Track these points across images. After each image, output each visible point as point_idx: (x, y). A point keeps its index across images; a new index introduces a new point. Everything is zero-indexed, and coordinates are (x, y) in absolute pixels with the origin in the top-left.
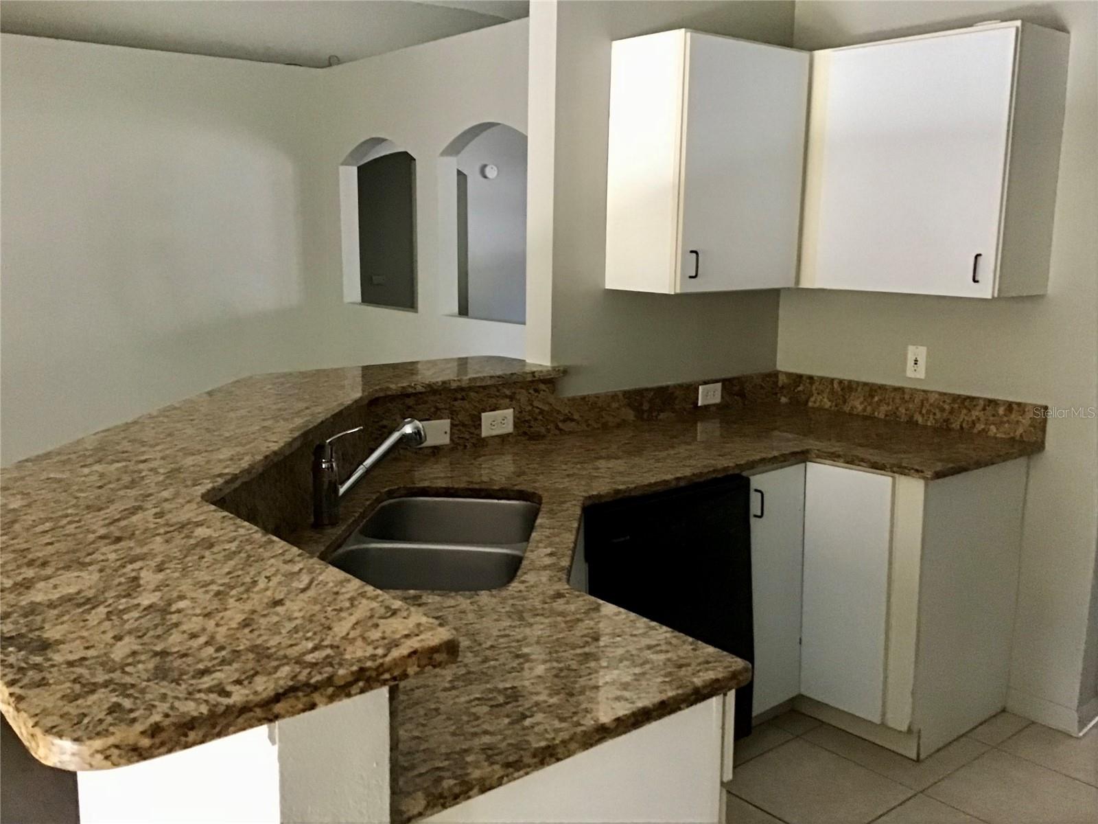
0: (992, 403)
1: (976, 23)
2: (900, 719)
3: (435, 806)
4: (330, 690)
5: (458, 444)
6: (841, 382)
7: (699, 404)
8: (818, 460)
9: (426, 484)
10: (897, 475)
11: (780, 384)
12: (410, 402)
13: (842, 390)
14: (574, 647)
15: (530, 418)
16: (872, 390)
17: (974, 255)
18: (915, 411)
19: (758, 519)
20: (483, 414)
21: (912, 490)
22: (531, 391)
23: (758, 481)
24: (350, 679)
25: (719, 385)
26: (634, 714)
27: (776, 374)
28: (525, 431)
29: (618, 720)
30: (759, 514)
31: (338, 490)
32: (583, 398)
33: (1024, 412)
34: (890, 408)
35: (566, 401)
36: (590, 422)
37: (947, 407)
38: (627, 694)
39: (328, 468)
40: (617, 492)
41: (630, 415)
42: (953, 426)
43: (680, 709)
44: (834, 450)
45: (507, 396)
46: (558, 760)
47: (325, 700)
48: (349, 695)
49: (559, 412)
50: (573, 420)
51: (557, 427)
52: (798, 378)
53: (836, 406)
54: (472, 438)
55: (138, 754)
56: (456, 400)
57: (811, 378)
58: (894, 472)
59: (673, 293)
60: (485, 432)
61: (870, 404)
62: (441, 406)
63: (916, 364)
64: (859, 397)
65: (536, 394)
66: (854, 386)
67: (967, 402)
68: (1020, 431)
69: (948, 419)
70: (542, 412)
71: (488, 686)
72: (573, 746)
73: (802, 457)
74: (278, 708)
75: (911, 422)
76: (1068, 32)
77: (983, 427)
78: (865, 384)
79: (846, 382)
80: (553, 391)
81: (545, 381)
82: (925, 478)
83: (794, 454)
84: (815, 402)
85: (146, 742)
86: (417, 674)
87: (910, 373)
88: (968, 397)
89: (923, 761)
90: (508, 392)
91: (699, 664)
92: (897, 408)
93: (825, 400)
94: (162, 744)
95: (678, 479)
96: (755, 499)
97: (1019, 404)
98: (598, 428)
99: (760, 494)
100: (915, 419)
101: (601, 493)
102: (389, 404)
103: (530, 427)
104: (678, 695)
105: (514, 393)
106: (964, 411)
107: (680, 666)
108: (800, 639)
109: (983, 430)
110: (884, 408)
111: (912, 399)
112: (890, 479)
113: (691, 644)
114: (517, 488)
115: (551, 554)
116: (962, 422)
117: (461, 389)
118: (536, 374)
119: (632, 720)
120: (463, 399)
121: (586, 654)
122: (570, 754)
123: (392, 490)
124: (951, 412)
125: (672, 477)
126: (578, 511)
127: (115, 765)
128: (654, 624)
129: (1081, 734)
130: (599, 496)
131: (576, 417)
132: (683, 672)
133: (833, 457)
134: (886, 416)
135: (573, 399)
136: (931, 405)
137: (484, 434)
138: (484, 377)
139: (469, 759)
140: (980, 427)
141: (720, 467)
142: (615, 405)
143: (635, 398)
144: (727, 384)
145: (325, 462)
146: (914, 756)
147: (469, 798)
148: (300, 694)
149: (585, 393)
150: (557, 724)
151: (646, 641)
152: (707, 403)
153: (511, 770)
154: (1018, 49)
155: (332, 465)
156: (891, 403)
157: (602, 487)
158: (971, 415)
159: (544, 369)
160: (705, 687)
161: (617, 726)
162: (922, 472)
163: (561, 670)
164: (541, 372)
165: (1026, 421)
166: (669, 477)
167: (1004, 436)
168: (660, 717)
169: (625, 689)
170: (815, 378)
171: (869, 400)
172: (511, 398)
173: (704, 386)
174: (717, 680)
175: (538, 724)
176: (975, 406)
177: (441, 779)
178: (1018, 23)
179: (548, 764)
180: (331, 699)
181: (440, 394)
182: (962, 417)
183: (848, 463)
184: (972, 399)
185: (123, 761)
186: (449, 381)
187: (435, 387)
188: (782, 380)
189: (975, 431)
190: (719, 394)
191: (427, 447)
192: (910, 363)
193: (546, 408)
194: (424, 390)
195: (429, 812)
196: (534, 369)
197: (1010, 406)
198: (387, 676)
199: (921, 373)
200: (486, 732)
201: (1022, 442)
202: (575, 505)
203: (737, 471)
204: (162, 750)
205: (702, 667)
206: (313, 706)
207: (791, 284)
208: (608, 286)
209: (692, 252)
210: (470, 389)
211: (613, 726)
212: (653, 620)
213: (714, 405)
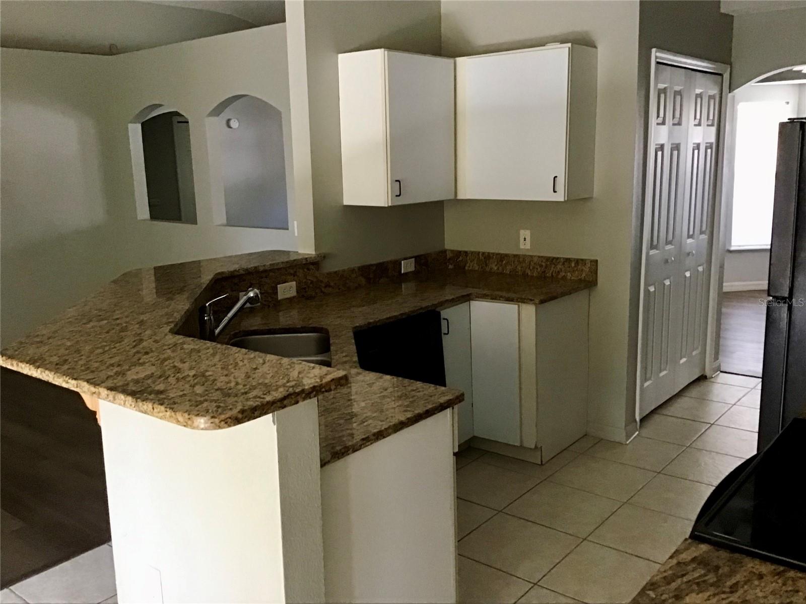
0: (568, 260)
1: (547, 43)
2: (530, 443)
3: (335, 457)
4: (304, 395)
5: (265, 305)
6: (483, 253)
7: (402, 272)
8: (477, 299)
9: (255, 328)
10: (520, 304)
11: (448, 257)
12: (236, 281)
13: (484, 258)
14: (376, 394)
15: (305, 286)
16: (502, 257)
17: (553, 177)
18: (526, 268)
19: (446, 336)
20: (279, 286)
21: (529, 311)
22: (305, 270)
23: (445, 313)
24: (310, 390)
25: (414, 259)
26: (415, 416)
27: (445, 251)
28: (303, 295)
29: (408, 419)
30: (447, 332)
31: (215, 333)
32: (336, 272)
33: (585, 264)
34: (512, 267)
35: (326, 275)
36: (340, 287)
37: (544, 264)
38: (409, 409)
39: (208, 320)
40: (369, 323)
41: (363, 281)
42: (548, 275)
43: (435, 414)
44: (485, 292)
45: (291, 274)
46: (384, 437)
47: (302, 400)
48: (310, 398)
49: (322, 282)
50: (330, 286)
51: (322, 292)
52: (459, 253)
53: (482, 268)
54: (273, 300)
55: (238, 421)
56: (262, 278)
57: (466, 252)
58: (519, 302)
59: (387, 206)
60: (280, 296)
61: (501, 265)
62: (254, 282)
63: (525, 240)
64: (494, 262)
65: (308, 272)
66: (491, 255)
67: (553, 261)
68: (584, 275)
69: (545, 271)
70: (312, 282)
71: (340, 413)
72: (390, 431)
73: (467, 298)
74: (285, 402)
75: (525, 275)
76: (595, 47)
77: (564, 274)
78: (498, 254)
79: (487, 254)
80: (318, 269)
81: (313, 263)
82: (535, 304)
83: (463, 296)
84: (469, 267)
85: (240, 416)
86: (335, 389)
87: (522, 247)
88: (554, 258)
89: (544, 464)
90: (292, 271)
91: (440, 394)
92: (516, 267)
93: (475, 265)
94: (246, 417)
95: (402, 314)
96: (444, 324)
97: (582, 260)
98: (345, 291)
99: (446, 321)
100: (527, 272)
101: (361, 325)
102: (223, 283)
103: (305, 292)
104: (434, 407)
105: (296, 272)
106: (553, 266)
107: (431, 396)
108: (472, 404)
109: (564, 276)
110: (509, 268)
111: (524, 261)
112: (517, 306)
113: (434, 387)
114: (311, 326)
115: (346, 356)
116: (552, 272)
117: (265, 271)
118: (308, 259)
119: (414, 419)
120: (266, 277)
121: (384, 396)
122: (389, 435)
123: (236, 333)
124: (546, 267)
125: (399, 313)
126: (351, 334)
127: (230, 426)
128: (412, 381)
129: (628, 442)
130: (360, 327)
131: (332, 284)
132: (433, 398)
133: (484, 297)
134: (510, 272)
135: (329, 274)
136: (535, 264)
137: (280, 298)
138: (278, 263)
139: (345, 439)
140: (563, 274)
141: (424, 306)
142: (354, 276)
143: (365, 270)
144: (418, 258)
145: (206, 316)
146: (540, 463)
147: (349, 454)
148: (293, 397)
149: (336, 269)
150: (381, 423)
151: (410, 388)
152: (406, 271)
153: (365, 442)
154: (570, 65)
155: (210, 318)
156: (513, 264)
157: (360, 322)
158: (557, 268)
159: (313, 256)
160: (445, 403)
161: (408, 422)
162: (533, 300)
163: (373, 403)
164: (311, 258)
165: (586, 269)
166: (396, 314)
167: (575, 279)
168: (426, 417)
169: (407, 407)
170: (468, 252)
171: (500, 263)
172: (294, 275)
173: (405, 261)
174: (451, 400)
175: (371, 424)
176: (558, 263)
177: (335, 447)
178: (569, 45)
179: (380, 439)
180: (304, 399)
181: (253, 275)
182: (552, 269)
183: (492, 299)
184: (557, 258)
185: (232, 424)
186: (259, 266)
187: (250, 271)
188: (449, 255)
189: (560, 277)
190: (413, 265)
191: (246, 308)
192: (522, 240)
193: (315, 280)
194: (244, 273)
195: (333, 460)
196: (307, 257)
197: (578, 261)
198: (323, 390)
199: (528, 246)
200: (347, 429)
201: (585, 281)
202: (349, 332)
203: (433, 308)
204: (246, 419)
205: (441, 395)
206: (297, 402)
207: (452, 197)
208: (346, 203)
209: (396, 181)
210: (270, 270)
211: (407, 421)
212: (411, 379)
213: (411, 272)
